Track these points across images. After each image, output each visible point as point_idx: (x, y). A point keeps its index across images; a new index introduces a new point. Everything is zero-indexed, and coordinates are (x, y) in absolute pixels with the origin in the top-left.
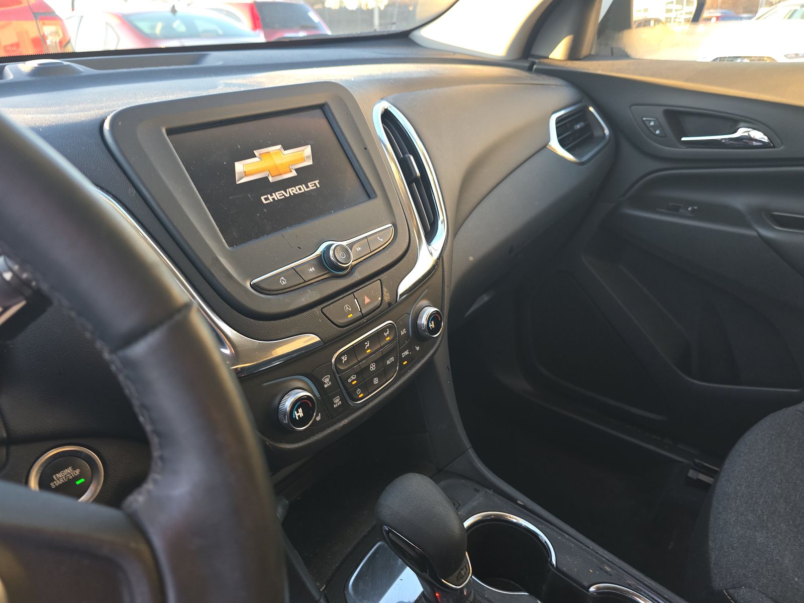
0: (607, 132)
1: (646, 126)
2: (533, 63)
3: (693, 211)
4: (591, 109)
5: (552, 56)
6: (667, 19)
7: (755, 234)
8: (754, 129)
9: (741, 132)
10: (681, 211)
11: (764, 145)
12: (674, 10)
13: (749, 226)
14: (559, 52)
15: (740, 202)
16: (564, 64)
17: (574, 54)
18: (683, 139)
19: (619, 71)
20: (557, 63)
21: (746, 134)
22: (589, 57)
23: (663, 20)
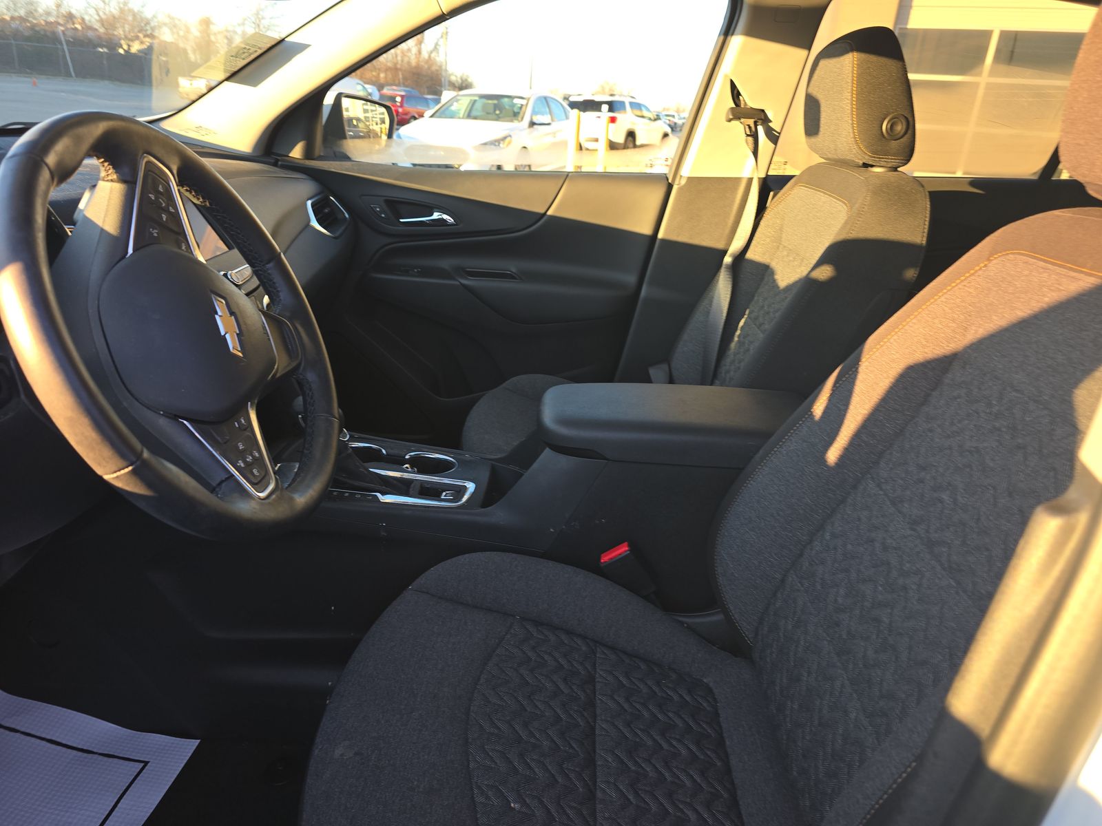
0: (347, 216)
1: (374, 211)
2: (278, 160)
3: (418, 272)
4: (332, 198)
5: (291, 155)
6: (365, 117)
7: (457, 283)
8: (444, 213)
9: (436, 216)
10: (410, 272)
11: (452, 225)
12: (370, 111)
13: (454, 279)
14: (297, 152)
15: (446, 263)
16: (302, 162)
17: (308, 154)
18: (401, 220)
19: (347, 170)
20: (297, 161)
21: (440, 217)
22: (320, 158)
23: (363, 119)
